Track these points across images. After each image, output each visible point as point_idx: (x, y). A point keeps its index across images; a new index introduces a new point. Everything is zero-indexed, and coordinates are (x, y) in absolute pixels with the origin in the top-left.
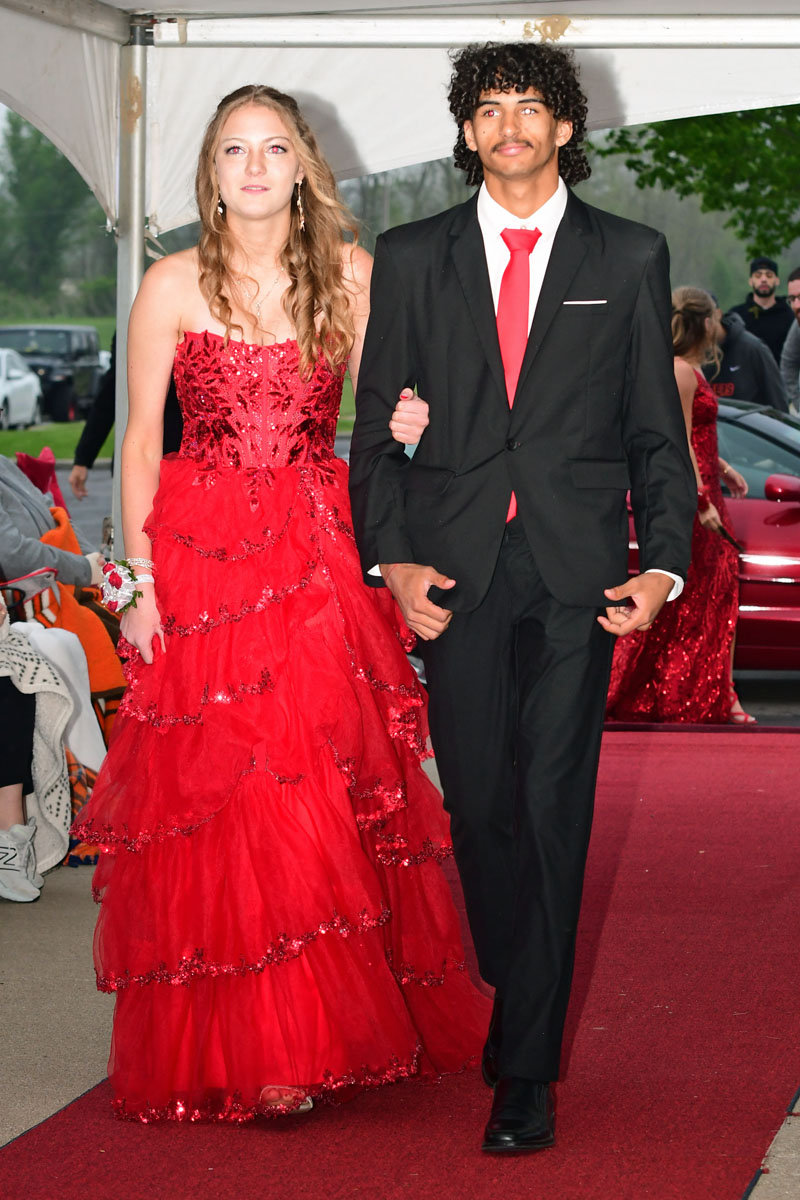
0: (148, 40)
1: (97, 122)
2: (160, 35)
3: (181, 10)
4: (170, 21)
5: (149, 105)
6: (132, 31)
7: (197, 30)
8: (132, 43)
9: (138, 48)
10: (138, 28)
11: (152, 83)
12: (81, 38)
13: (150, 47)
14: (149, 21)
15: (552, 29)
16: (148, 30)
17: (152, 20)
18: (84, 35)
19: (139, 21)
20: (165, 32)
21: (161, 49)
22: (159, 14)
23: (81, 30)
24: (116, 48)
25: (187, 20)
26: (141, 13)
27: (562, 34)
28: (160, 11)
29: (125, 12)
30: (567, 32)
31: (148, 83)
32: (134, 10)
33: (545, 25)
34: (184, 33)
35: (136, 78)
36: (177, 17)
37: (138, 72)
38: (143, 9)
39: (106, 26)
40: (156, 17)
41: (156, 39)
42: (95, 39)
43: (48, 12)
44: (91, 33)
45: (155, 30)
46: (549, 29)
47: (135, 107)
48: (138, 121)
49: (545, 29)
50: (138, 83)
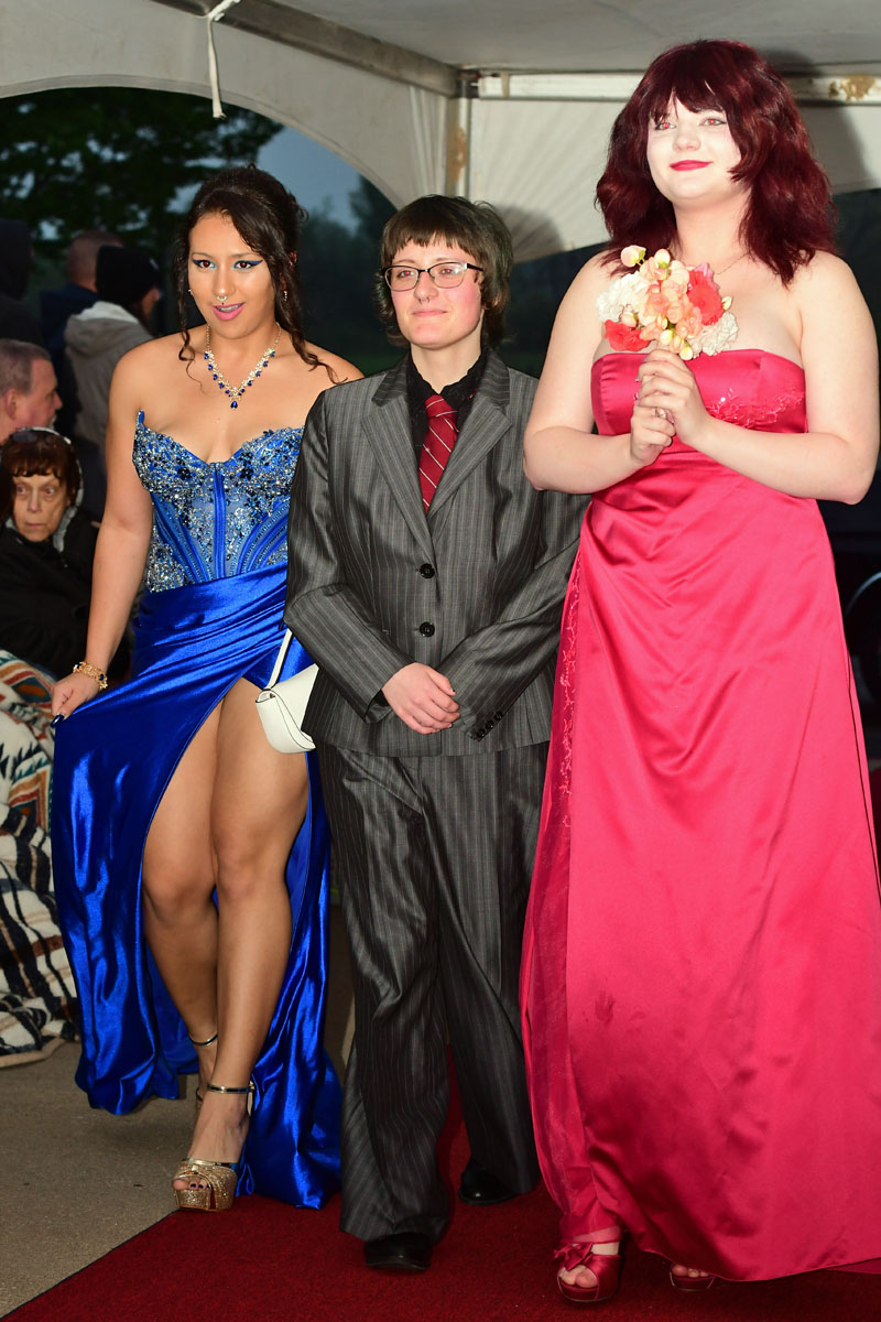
0: (473, 94)
1: (423, 169)
2: (484, 89)
3: (505, 65)
4: (494, 75)
5: (473, 155)
6: (458, 84)
7: (519, 85)
8: (457, 96)
9: (463, 102)
10: (464, 83)
11: (476, 133)
12: (409, 89)
13: (475, 101)
14: (473, 76)
15: (858, 88)
16: (474, 84)
17: (477, 74)
18: (412, 89)
19: (465, 75)
20: (490, 86)
21: (486, 103)
22: (485, 69)
23: (408, 83)
24: (443, 101)
25: (510, 75)
26: (467, 67)
27: (866, 92)
28: (484, 66)
29: (451, 67)
30: (871, 91)
31: (473, 133)
32: (461, 65)
33: (850, 85)
34: (506, 88)
35: (461, 130)
36: (502, 73)
37: (463, 123)
38: (469, 64)
39: (433, 80)
40: (482, 72)
41: (481, 93)
42: (423, 93)
43: (377, 66)
44: (418, 87)
45: (480, 83)
46: (854, 88)
47: (460, 157)
48: (462, 171)
49: (850, 88)
50: (463, 135)
